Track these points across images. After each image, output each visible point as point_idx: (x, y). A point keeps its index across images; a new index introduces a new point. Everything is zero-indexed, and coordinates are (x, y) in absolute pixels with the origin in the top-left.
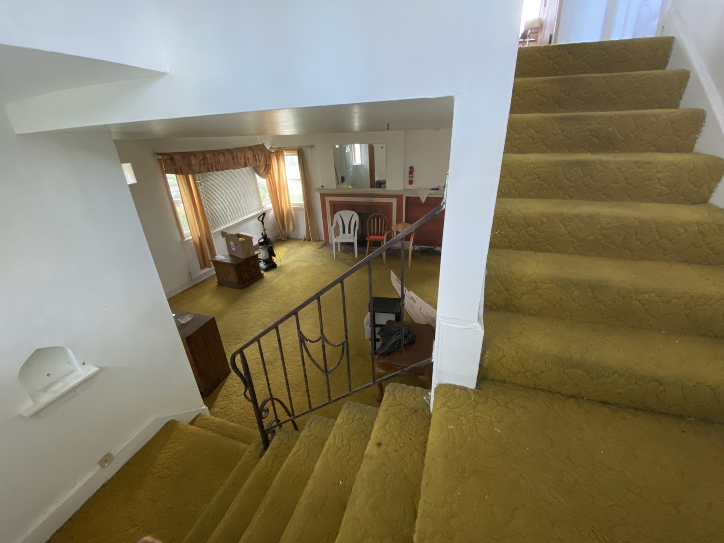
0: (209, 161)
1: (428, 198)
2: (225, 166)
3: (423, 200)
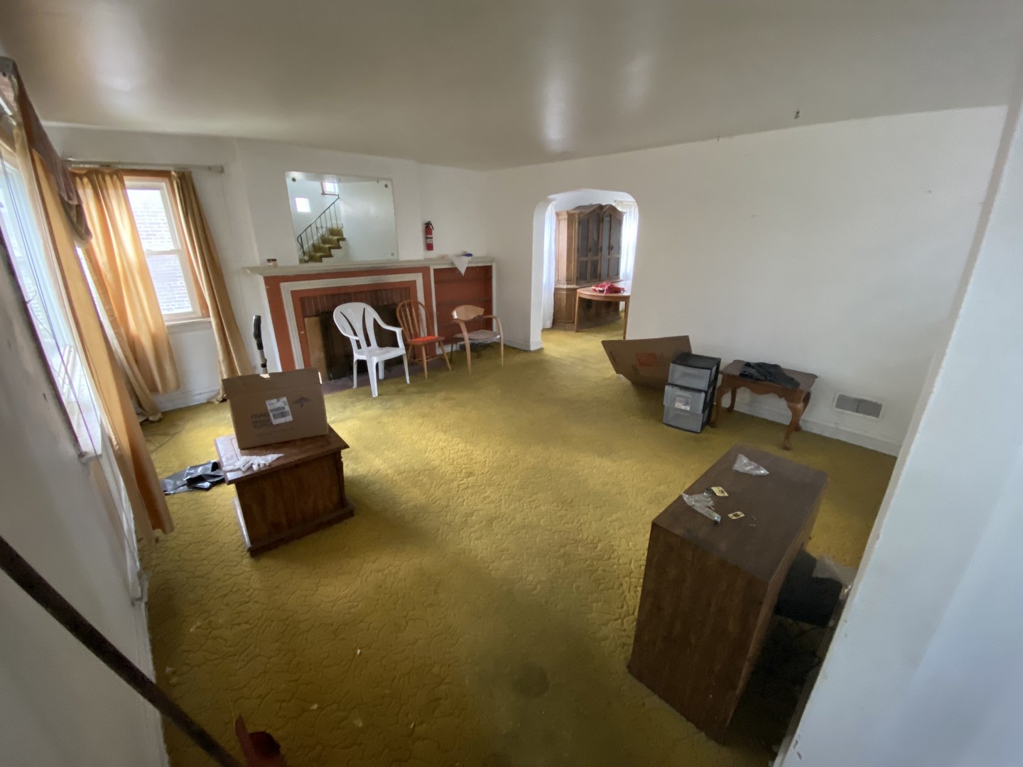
1: (468, 268)
3: (463, 271)
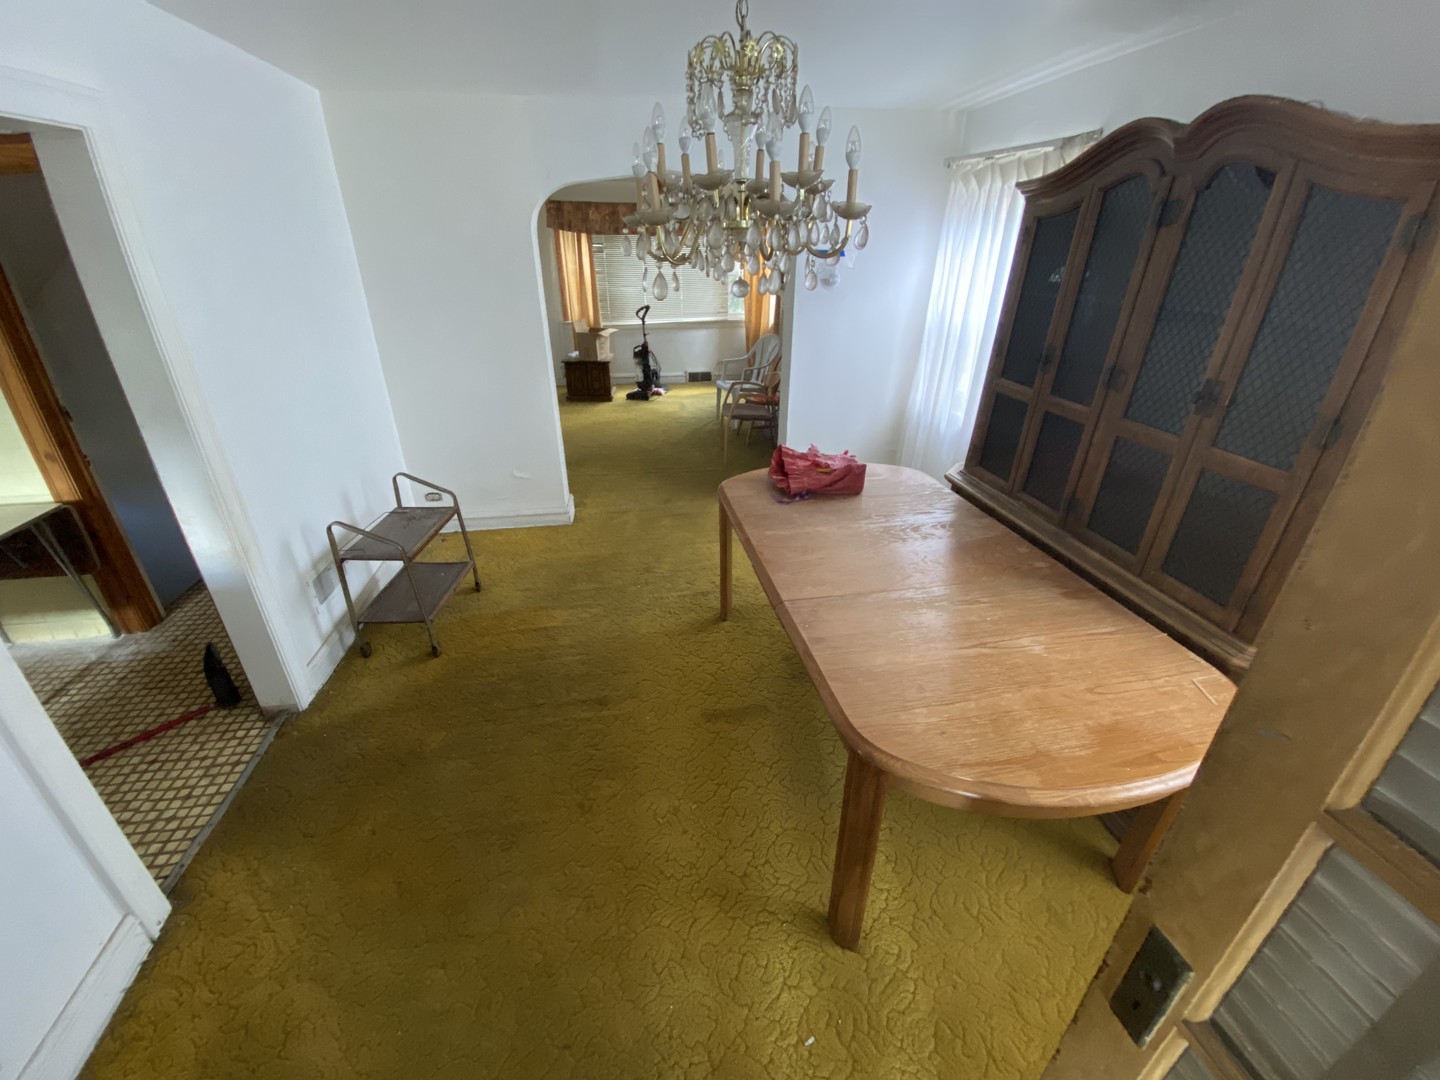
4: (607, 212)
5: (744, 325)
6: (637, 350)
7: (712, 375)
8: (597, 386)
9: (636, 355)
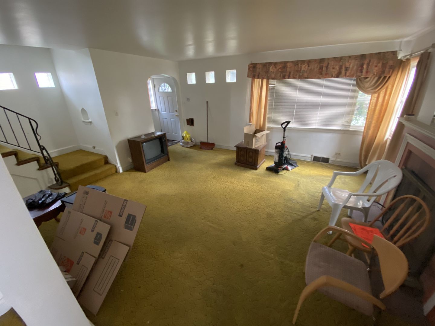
0: (288, 69)
2: (306, 75)
4: (280, 67)
5: (362, 134)
6: (277, 145)
7: (330, 160)
8: (250, 160)
9: (277, 147)
